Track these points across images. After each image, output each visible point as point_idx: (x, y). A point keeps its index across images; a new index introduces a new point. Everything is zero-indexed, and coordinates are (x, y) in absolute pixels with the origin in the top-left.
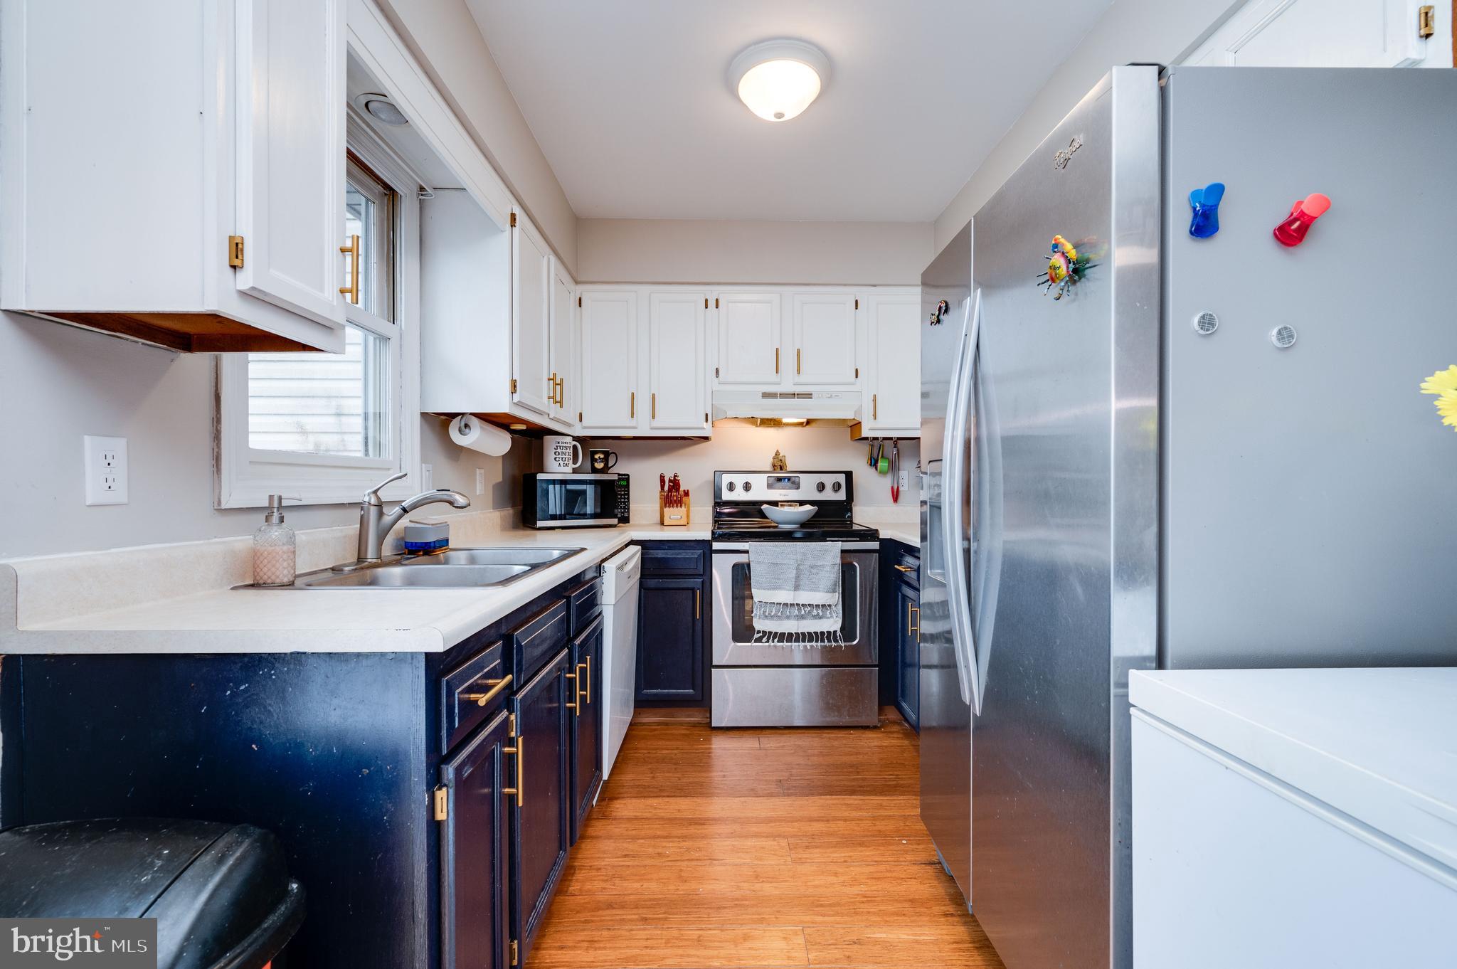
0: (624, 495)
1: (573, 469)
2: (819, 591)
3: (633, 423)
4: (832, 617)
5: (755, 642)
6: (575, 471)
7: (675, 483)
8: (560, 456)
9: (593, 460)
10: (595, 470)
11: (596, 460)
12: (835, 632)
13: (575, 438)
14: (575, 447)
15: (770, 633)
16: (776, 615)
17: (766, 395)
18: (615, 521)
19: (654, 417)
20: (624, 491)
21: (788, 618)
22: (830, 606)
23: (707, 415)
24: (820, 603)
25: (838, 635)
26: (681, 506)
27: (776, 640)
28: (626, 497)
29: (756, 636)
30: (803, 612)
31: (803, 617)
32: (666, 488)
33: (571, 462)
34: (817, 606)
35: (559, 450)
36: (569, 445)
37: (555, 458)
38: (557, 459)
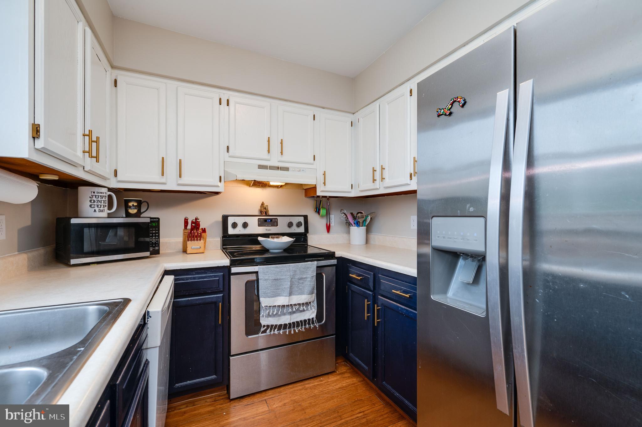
0: (155, 233)
1: (108, 214)
2: (304, 294)
3: (163, 180)
4: (312, 309)
5: (262, 333)
6: (110, 216)
7: (196, 224)
8: (95, 204)
9: (127, 207)
10: (128, 215)
11: (130, 207)
12: (313, 318)
13: (110, 190)
14: (110, 197)
15: (272, 326)
16: (277, 314)
17: (261, 167)
18: (147, 254)
19: (180, 177)
20: (155, 230)
21: (284, 314)
22: (310, 303)
23: (220, 177)
24: (304, 302)
25: (314, 320)
26: (200, 240)
27: (276, 330)
28: (157, 235)
29: (262, 329)
30: (294, 310)
31: (294, 312)
32: (189, 227)
33: (106, 208)
34: (303, 304)
35: (94, 198)
36: (104, 195)
37: (91, 206)
38: (93, 206)
